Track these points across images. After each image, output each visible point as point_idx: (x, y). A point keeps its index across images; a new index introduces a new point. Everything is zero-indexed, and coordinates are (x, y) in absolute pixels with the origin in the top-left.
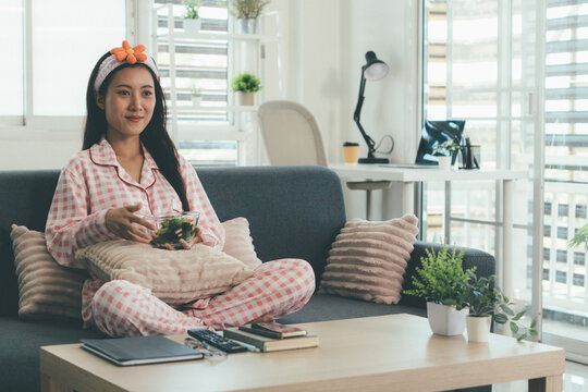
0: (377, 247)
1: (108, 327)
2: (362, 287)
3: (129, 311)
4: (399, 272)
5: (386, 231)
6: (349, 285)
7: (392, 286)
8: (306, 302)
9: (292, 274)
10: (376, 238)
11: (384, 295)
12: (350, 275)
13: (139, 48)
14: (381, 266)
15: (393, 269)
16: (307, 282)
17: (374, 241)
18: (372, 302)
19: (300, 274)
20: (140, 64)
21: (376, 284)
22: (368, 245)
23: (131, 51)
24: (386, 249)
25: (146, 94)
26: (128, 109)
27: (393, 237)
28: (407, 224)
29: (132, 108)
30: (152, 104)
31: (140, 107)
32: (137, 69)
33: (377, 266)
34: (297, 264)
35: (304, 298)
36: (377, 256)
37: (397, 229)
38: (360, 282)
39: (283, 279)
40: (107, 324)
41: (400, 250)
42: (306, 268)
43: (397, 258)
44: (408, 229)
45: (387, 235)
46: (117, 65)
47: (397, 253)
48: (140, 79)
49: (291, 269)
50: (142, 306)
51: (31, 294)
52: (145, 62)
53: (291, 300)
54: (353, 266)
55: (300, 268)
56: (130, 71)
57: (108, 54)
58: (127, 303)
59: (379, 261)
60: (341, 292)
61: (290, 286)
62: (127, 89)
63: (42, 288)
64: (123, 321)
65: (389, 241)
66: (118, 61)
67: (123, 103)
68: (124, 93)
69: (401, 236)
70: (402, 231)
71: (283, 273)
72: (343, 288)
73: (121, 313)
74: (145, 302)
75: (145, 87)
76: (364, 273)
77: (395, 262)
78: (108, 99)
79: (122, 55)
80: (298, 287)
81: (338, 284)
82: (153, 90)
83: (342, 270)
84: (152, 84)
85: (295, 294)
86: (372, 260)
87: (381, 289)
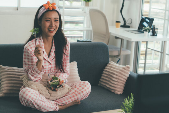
0: (117, 75)
1: (24, 102)
2: (111, 88)
3: (30, 97)
4: (123, 84)
5: (120, 70)
6: (107, 86)
7: (120, 88)
8: (89, 94)
9: (83, 86)
10: (117, 72)
11: (118, 91)
12: (108, 82)
13: (53, 4)
14: (118, 82)
15: (121, 83)
16: (88, 88)
17: (116, 73)
18: (114, 93)
19: (85, 86)
20: (54, 10)
21: (116, 87)
22: (114, 74)
23: (51, 5)
24: (120, 76)
25: (56, 21)
26: (50, 26)
27: (122, 72)
28: (127, 69)
29: (51, 26)
30: (58, 24)
31: (54, 26)
32: (52, 12)
33: (116, 81)
34: (84, 83)
35: (88, 93)
36: (116, 78)
37: (124, 70)
38: (111, 86)
39: (80, 88)
40: (23, 101)
41: (124, 77)
42: (87, 84)
43: (123, 80)
44: (127, 70)
45: (120, 72)
46: (45, 10)
47: (123, 78)
48: (54, 16)
49: (83, 85)
50: (34, 96)
51: (3, 90)
52: (56, 9)
53: (83, 94)
54: (109, 80)
55: (85, 84)
56: (50, 13)
57: (42, 6)
58: (29, 94)
59: (117, 80)
60: (105, 87)
61: (83, 90)
62: (49, 19)
63: (6, 88)
64: (28, 100)
65: (121, 73)
66: (45, 9)
67: (48, 24)
68: (48, 21)
69: (125, 72)
70: (125, 71)
71: (80, 86)
72: (105, 86)
73: (27, 97)
74: (36, 95)
75: (56, 18)
76: (112, 83)
77: (122, 81)
78: (43, 23)
79: (47, 7)
80: (85, 90)
81: (104, 84)
82: (58, 20)
83: (105, 80)
84: (58, 17)
85: (85, 92)
86: (115, 80)
87: (117, 89)
